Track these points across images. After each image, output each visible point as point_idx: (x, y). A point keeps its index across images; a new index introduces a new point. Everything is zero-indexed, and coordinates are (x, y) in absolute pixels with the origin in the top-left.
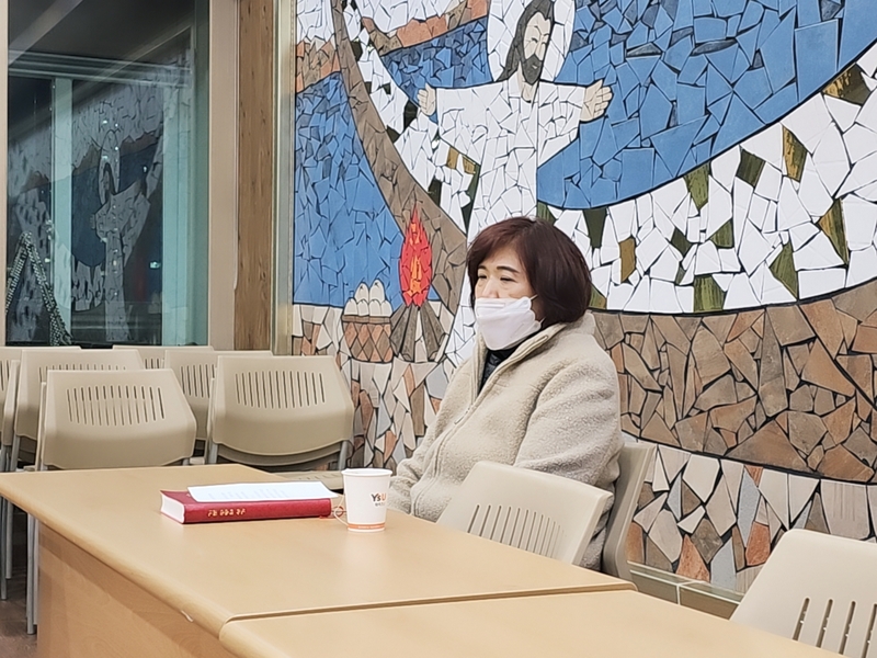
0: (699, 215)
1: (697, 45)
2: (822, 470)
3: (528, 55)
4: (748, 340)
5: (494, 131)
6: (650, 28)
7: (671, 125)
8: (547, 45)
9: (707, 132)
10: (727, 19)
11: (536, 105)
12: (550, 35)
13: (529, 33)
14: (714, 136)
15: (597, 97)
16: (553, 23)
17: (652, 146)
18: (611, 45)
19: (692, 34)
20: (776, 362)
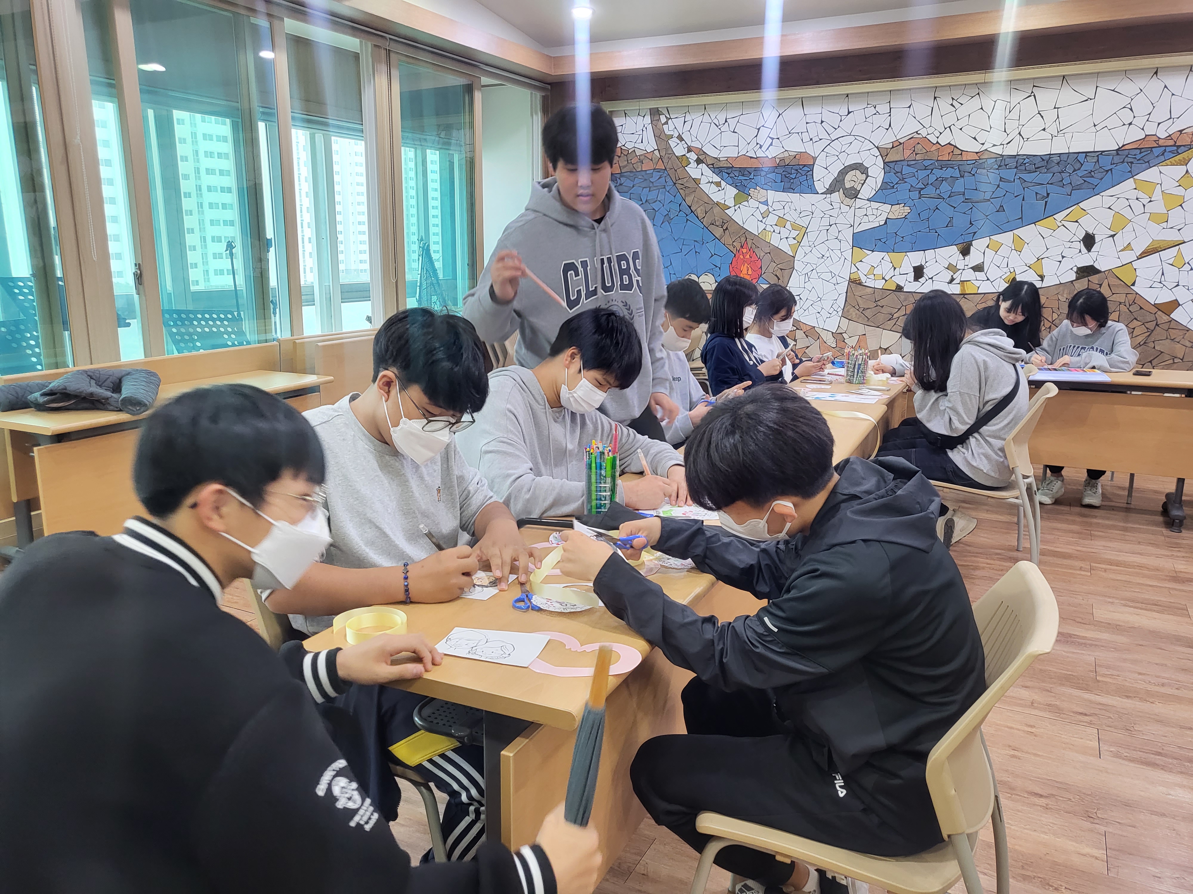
0: (964, 259)
1: (966, 199)
3: (848, 185)
5: (818, 214)
7: (949, 226)
8: (863, 184)
9: (971, 230)
10: (985, 192)
11: (853, 208)
12: (865, 181)
13: (848, 177)
14: (975, 233)
15: (900, 211)
16: (867, 176)
17: (936, 232)
19: (964, 194)
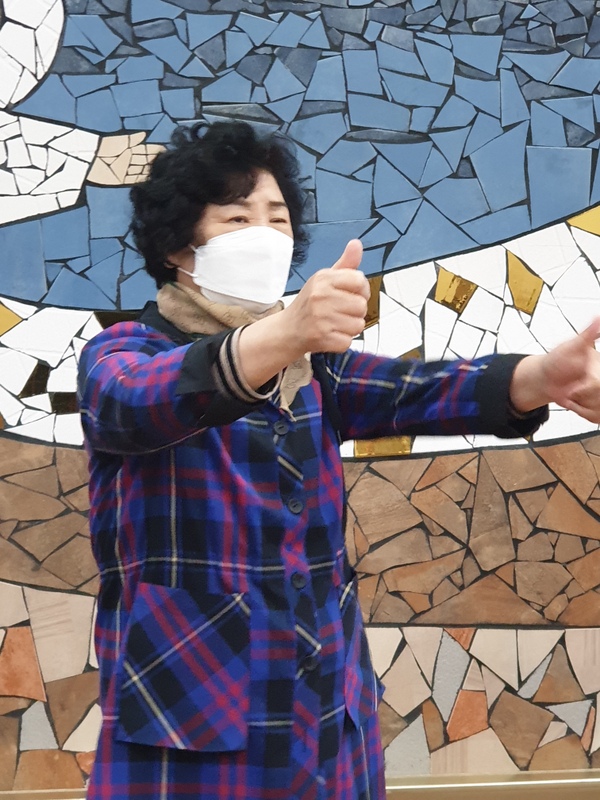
1: (354, 128)
2: (566, 619)
4: (453, 487)
6: (254, 85)
9: (376, 238)
10: (411, 108)
14: (390, 246)
16: (4, 19)
18: (162, 87)
19: (346, 111)
20: (497, 510)
